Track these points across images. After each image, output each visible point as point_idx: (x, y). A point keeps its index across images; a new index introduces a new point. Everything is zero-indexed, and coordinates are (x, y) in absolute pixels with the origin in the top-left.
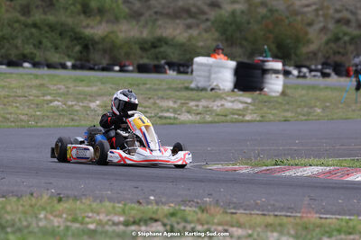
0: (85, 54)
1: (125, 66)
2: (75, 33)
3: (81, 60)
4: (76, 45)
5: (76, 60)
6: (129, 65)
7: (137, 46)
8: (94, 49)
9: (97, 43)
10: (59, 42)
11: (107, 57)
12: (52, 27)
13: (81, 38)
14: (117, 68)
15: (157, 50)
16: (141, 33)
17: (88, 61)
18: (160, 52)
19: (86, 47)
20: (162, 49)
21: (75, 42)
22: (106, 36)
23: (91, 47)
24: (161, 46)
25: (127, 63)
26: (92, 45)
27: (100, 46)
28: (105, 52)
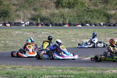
0: (108, 20)
2: (105, 13)
3: (106, 22)
4: (105, 17)
5: (105, 22)
8: (111, 18)
9: (112, 16)
10: (99, 16)
11: (116, 21)
12: (97, 11)
13: (107, 15)
17: (109, 22)
19: (108, 18)
21: (105, 16)
22: (115, 14)
23: (110, 18)
26: (110, 17)
27: (113, 17)
28: (115, 19)
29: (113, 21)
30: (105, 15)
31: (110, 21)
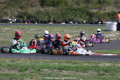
0: (90, 18)
1: (103, 22)
2: (87, 12)
5: (87, 20)
6: (104, 22)
7: (107, 15)
8: (93, 16)
9: (94, 15)
10: (82, 15)
11: (98, 19)
12: (80, 10)
13: (89, 13)
14: (100, 22)
15: (113, 16)
16: (109, 11)
17: (91, 21)
18: (114, 17)
19: (91, 16)
20: (115, 16)
21: (87, 15)
22: (97, 12)
23: (92, 16)
24: (115, 15)
25: (103, 21)
28: (97, 17)
29: (95, 19)
30: (87, 13)
31: (92, 19)
